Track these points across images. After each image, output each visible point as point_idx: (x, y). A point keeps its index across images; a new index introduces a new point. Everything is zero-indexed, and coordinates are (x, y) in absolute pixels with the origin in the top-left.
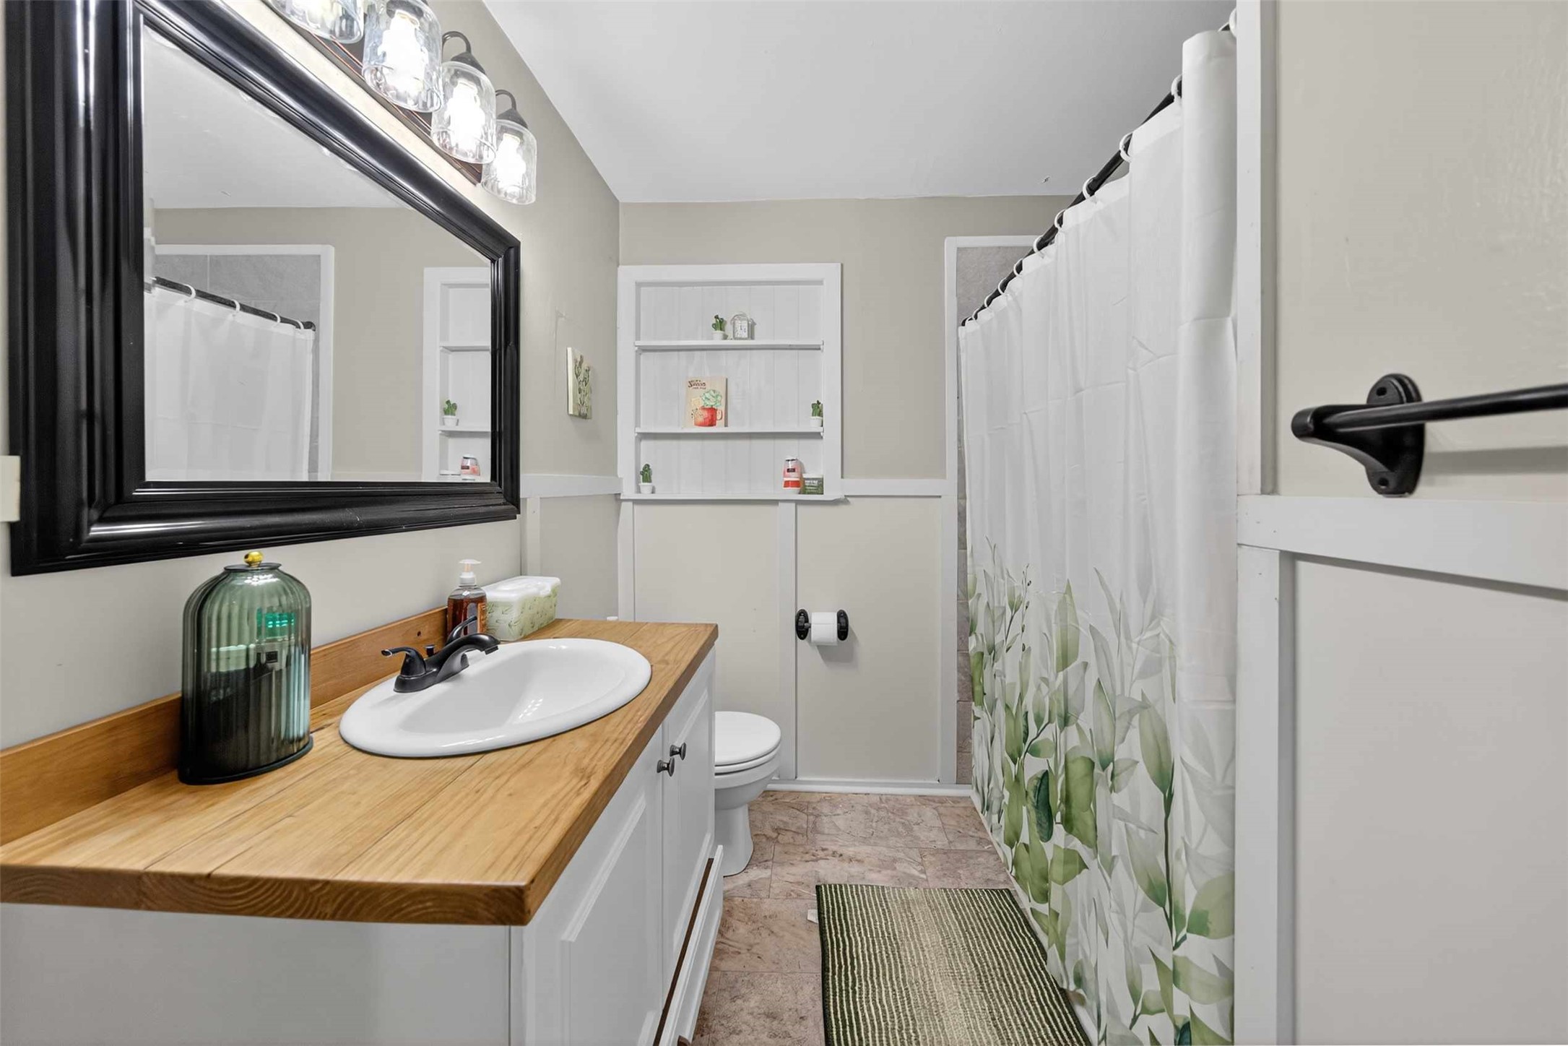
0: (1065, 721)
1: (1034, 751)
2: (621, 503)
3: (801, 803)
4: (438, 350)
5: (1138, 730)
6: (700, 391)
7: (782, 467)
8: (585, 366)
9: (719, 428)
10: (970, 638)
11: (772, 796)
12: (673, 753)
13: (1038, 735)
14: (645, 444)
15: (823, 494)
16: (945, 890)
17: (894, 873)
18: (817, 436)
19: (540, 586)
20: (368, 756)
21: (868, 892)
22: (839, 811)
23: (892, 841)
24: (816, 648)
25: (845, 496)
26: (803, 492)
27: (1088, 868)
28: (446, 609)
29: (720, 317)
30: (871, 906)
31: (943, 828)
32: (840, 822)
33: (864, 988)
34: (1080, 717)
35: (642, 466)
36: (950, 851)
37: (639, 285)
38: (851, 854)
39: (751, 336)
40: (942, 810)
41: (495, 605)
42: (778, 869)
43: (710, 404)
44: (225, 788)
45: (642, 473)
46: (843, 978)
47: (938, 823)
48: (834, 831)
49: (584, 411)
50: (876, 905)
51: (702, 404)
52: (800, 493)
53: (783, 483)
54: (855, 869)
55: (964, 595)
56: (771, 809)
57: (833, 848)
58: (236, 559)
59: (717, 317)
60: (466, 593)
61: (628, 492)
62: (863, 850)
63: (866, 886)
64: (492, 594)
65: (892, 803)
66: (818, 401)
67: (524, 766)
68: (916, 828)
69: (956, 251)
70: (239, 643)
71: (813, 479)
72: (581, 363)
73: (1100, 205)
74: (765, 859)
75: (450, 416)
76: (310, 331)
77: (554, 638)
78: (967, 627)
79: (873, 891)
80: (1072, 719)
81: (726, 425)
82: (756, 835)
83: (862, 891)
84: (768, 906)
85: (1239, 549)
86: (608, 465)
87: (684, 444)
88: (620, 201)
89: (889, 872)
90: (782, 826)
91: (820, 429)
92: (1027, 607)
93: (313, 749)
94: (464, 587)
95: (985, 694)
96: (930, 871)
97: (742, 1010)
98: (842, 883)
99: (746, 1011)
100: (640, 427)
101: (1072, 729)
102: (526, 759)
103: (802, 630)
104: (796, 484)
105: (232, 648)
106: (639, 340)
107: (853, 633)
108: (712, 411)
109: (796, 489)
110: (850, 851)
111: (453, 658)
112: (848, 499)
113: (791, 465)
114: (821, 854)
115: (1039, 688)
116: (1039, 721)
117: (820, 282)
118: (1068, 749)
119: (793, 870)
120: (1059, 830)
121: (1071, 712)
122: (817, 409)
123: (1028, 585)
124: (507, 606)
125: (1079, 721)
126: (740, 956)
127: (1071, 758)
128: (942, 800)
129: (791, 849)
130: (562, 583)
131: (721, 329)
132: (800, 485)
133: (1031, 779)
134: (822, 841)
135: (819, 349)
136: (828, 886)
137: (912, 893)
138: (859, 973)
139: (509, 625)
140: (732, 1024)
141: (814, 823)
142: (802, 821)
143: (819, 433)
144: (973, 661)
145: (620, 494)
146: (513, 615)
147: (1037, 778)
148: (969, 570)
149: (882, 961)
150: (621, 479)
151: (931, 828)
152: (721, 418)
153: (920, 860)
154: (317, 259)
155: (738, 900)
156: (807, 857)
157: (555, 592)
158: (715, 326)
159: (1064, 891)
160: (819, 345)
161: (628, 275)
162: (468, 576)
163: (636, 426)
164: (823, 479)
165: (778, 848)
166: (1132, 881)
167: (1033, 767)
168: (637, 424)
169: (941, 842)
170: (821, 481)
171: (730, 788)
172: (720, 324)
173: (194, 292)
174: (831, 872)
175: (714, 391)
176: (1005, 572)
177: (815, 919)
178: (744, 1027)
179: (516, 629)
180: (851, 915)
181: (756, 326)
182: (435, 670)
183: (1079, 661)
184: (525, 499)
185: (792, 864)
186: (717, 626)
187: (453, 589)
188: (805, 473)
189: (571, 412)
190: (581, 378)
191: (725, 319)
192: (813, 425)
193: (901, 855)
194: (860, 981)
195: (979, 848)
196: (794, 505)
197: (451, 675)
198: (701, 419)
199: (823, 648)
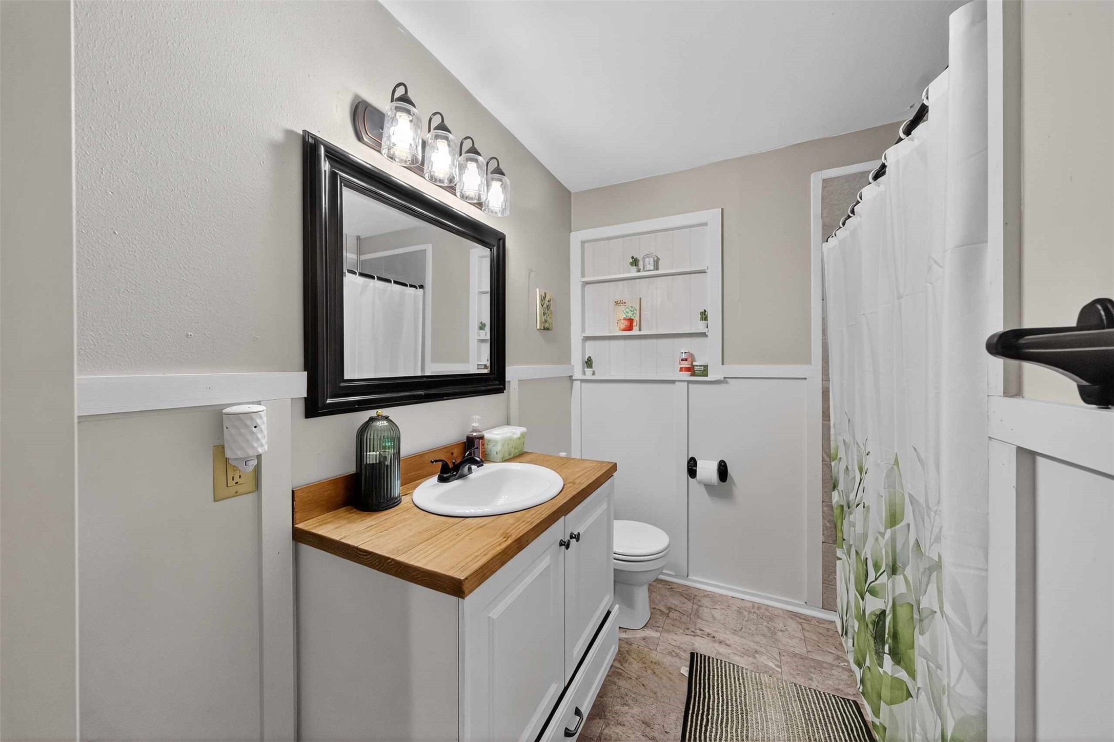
0: (894, 570)
1: (873, 593)
2: (573, 382)
3: (689, 594)
4: (477, 293)
5: (936, 585)
6: (622, 308)
7: (678, 360)
8: (547, 299)
9: (635, 332)
10: (833, 493)
11: (669, 585)
12: (571, 537)
13: (876, 579)
14: (589, 344)
15: (707, 376)
16: (795, 685)
17: (754, 661)
18: (704, 335)
19: (515, 432)
20: (420, 510)
21: (729, 667)
22: (718, 607)
23: (758, 638)
24: (703, 486)
25: (724, 378)
26: (693, 375)
27: (912, 697)
28: (465, 442)
29: (635, 257)
30: (730, 678)
31: (805, 639)
32: (717, 614)
33: (714, 730)
34: (906, 570)
35: (587, 358)
36: (807, 658)
37: (583, 243)
38: (722, 639)
39: (656, 267)
40: (805, 625)
41: (489, 441)
42: (666, 635)
43: (630, 315)
44: (369, 514)
45: (586, 363)
46: (700, 717)
47: (800, 635)
48: (711, 620)
49: (547, 325)
50: (735, 678)
51: (624, 316)
52: (691, 376)
53: (679, 368)
54: (723, 649)
55: (828, 457)
56: (668, 594)
57: (708, 630)
58: (373, 413)
59: (633, 258)
60: (475, 434)
61: (578, 375)
62: (733, 639)
63: (729, 663)
64: (487, 435)
65: (762, 611)
66: (705, 310)
67: (481, 527)
68: (780, 634)
69: (822, 182)
70: (374, 451)
71: (700, 366)
72: (545, 298)
73: (916, 142)
74: (658, 625)
75: (482, 331)
76: (421, 290)
77: (520, 462)
78: (831, 484)
79: (734, 669)
80: (899, 570)
81: (640, 330)
82: (654, 608)
83: (725, 666)
84: (655, 656)
85: (990, 442)
86: (564, 357)
87: (613, 343)
88: (572, 192)
89: (751, 659)
90: (673, 607)
91: (705, 330)
92: (866, 473)
93: (401, 504)
94: (474, 431)
95: (844, 540)
96: (785, 668)
97: (627, 713)
98: (711, 656)
99: (629, 714)
100: (585, 332)
101: (899, 578)
102: (483, 524)
103: (692, 472)
104: (688, 369)
105: (371, 453)
106: (584, 277)
107: (731, 477)
108: (631, 321)
109: (689, 373)
110: (720, 636)
111: (464, 467)
112: (728, 380)
113: (684, 356)
114: (698, 632)
115: (877, 539)
116: (877, 567)
117: (706, 224)
118: (896, 594)
119: (675, 637)
120: (887, 659)
121: (899, 564)
122: (704, 316)
123: (867, 455)
124: (496, 442)
125: (905, 573)
126: (631, 680)
127: (898, 603)
128: (807, 619)
129: (677, 624)
130: (527, 431)
131: (636, 266)
132: (691, 370)
133: (871, 614)
134: (700, 624)
135: (706, 272)
136: (699, 655)
137: (765, 678)
138: (712, 719)
139: (497, 453)
140: (620, 719)
141: (697, 610)
142: (688, 606)
143: (705, 333)
144: (837, 511)
145: (572, 376)
146: (498, 448)
147: (875, 615)
148: (832, 438)
149: (732, 718)
150: (573, 366)
151: (794, 637)
152: (636, 325)
153: (778, 658)
154: (424, 251)
155: (634, 646)
156: (687, 632)
157: (523, 435)
158: (632, 264)
159: (891, 711)
160: (705, 270)
161: (576, 237)
162: (475, 425)
163: (582, 332)
164: (707, 366)
165: (669, 621)
166: (933, 712)
167: (873, 605)
168: (583, 330)
169: (801, 650)
170: (706, 367)
171: (632, 572)
172: (635, 262)
173: (376, 277)
174: (703, 647)
175: (632, 307)
176: (855, 442)
177: (687, 674)
178: (627, 723)
179: (500, 456)
180: (713, 679)
181: (660, 261)
182: (455, 473)
183: (903, 523)
184: (509, 382)
185: (676, 634)
186: (616, 464)
187: (468, 432)
188: (695, 361)
189: (538, 328)
190: (545, 306)
191: (638, 258)
192: (700, 327)
193: (763, 650)
194: (712, 724)
195: (836, 663)
196: (686, 383)
197: (462, 476)
198: (623, 327)
199: (708, 487)
